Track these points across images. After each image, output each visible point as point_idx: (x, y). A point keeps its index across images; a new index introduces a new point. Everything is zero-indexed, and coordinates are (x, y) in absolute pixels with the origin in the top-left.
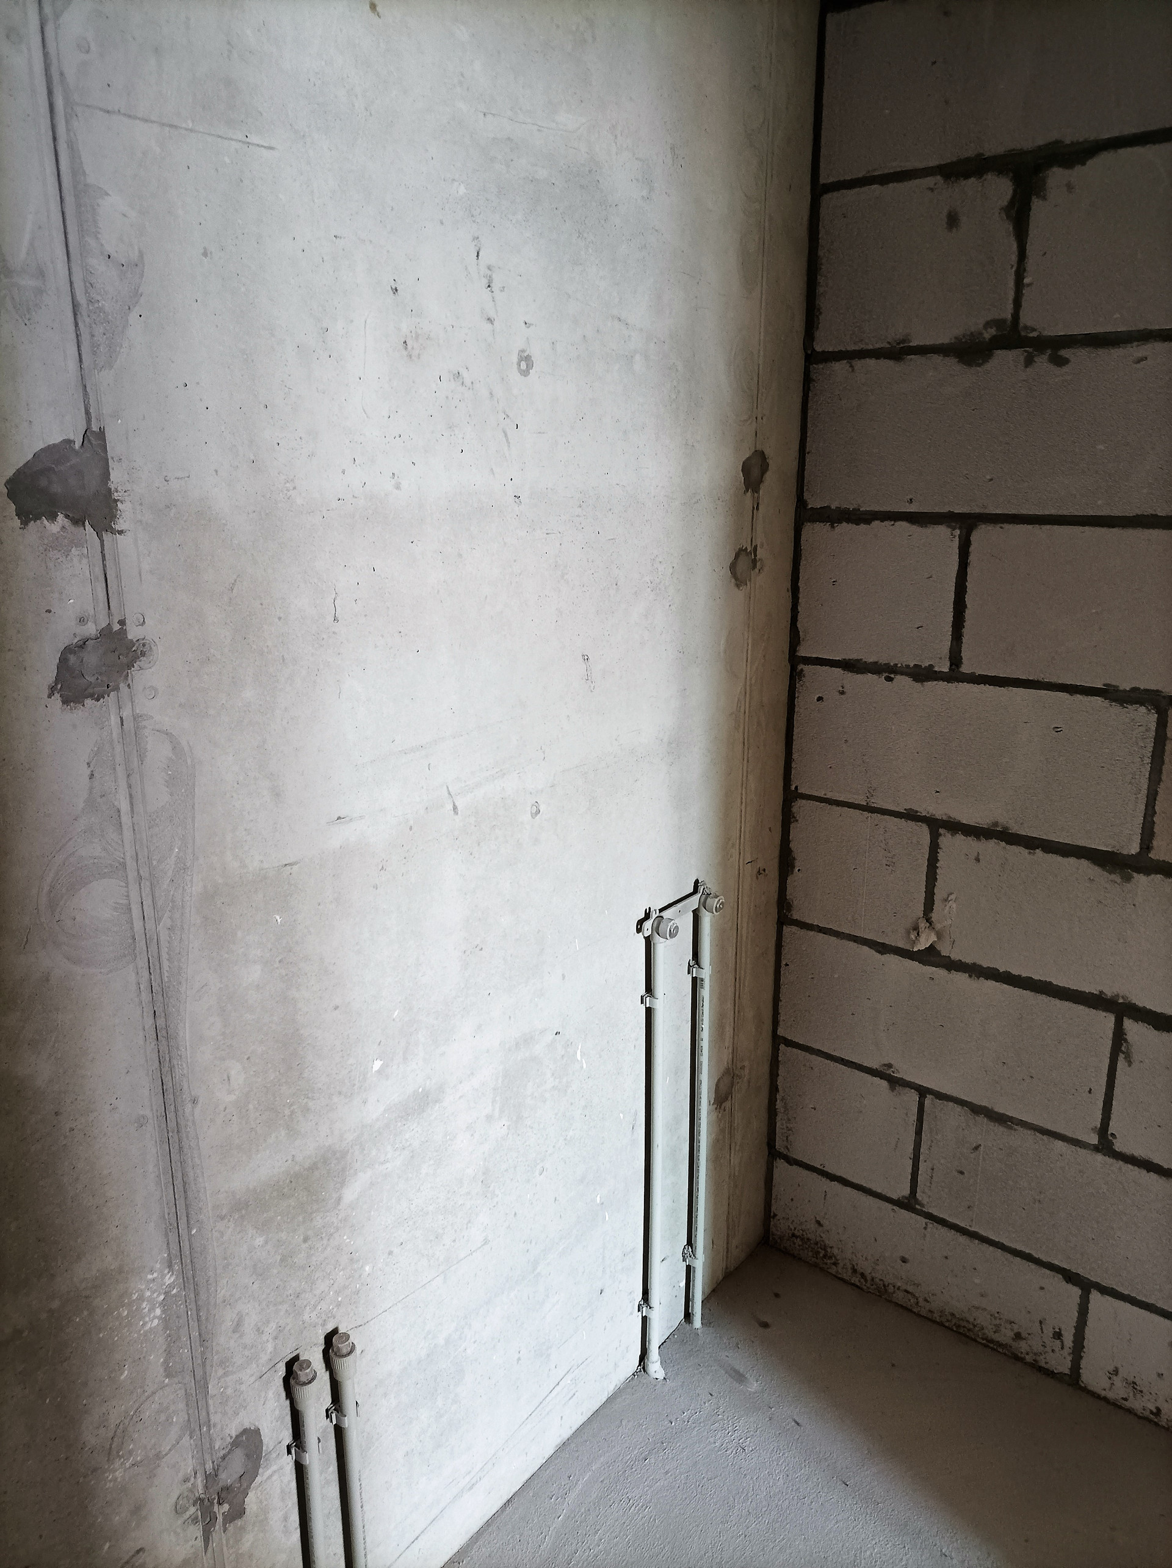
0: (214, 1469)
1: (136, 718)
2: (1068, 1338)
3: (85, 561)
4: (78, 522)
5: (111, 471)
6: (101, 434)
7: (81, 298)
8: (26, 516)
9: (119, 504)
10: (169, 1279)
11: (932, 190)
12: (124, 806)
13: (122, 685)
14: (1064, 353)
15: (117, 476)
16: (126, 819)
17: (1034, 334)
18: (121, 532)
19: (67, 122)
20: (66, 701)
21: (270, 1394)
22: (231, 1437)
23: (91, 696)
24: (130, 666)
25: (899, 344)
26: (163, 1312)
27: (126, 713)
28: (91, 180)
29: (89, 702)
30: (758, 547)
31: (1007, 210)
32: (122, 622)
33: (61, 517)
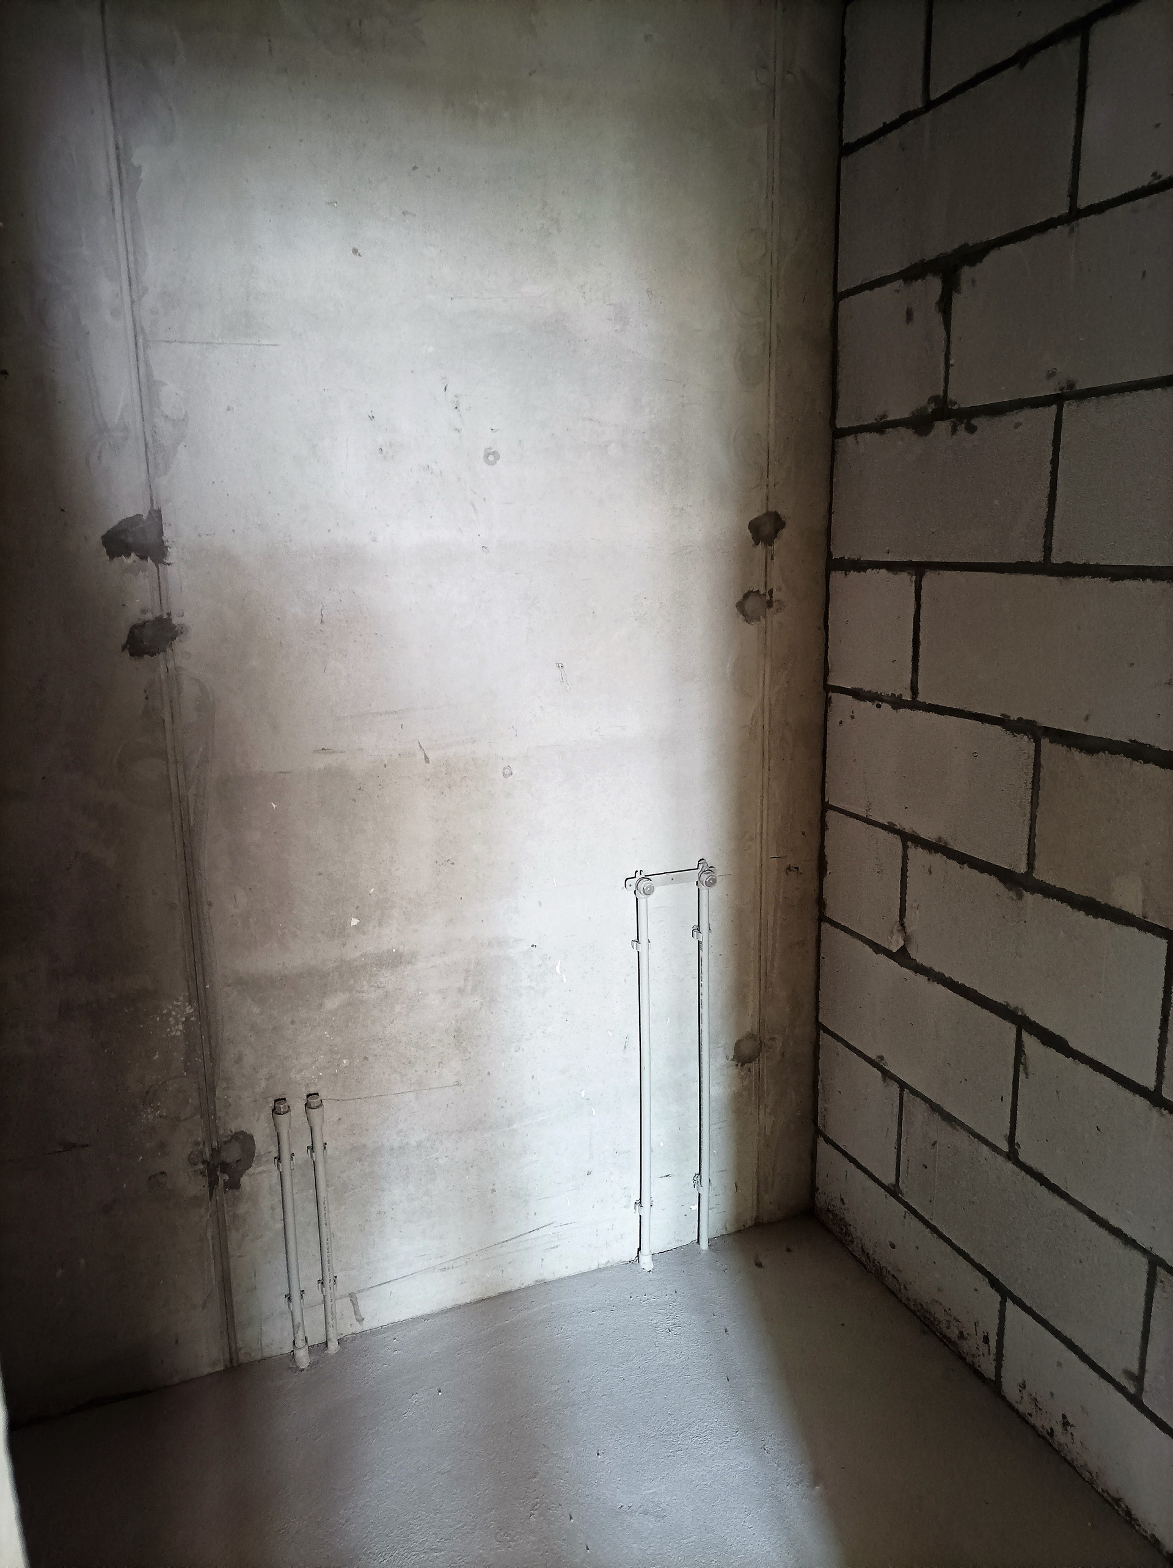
0: (218, 1147)
1: (176, 668)
2: (993, 1343)
3: (147, 579)
4: (143, 558)
5: (164, 530)
6: (159, 511)
7: (150, 440)
8: (113, 554)
9: (168, 548)
10: (189, 1010)
11: (898, 291)
12: (167, 718)
13: (168, 649)
14: (974, 422)
15: (168, 534)
16: (168, 726)
17: (956, 407)
18: (169, 564)
19: (144, 350)
20: (132, 655)
21: (263, 1117)
22: (231, 1132)
23: (148, 653)
24: (173, 638)
25: (881, 419)
26: (184, 1029)
27: (171, 665)
28: (156, 378)
29: (146, 656)
30: (774, 591)
31: (939, 303)
32: (169, 614)
33: (133, 555)
